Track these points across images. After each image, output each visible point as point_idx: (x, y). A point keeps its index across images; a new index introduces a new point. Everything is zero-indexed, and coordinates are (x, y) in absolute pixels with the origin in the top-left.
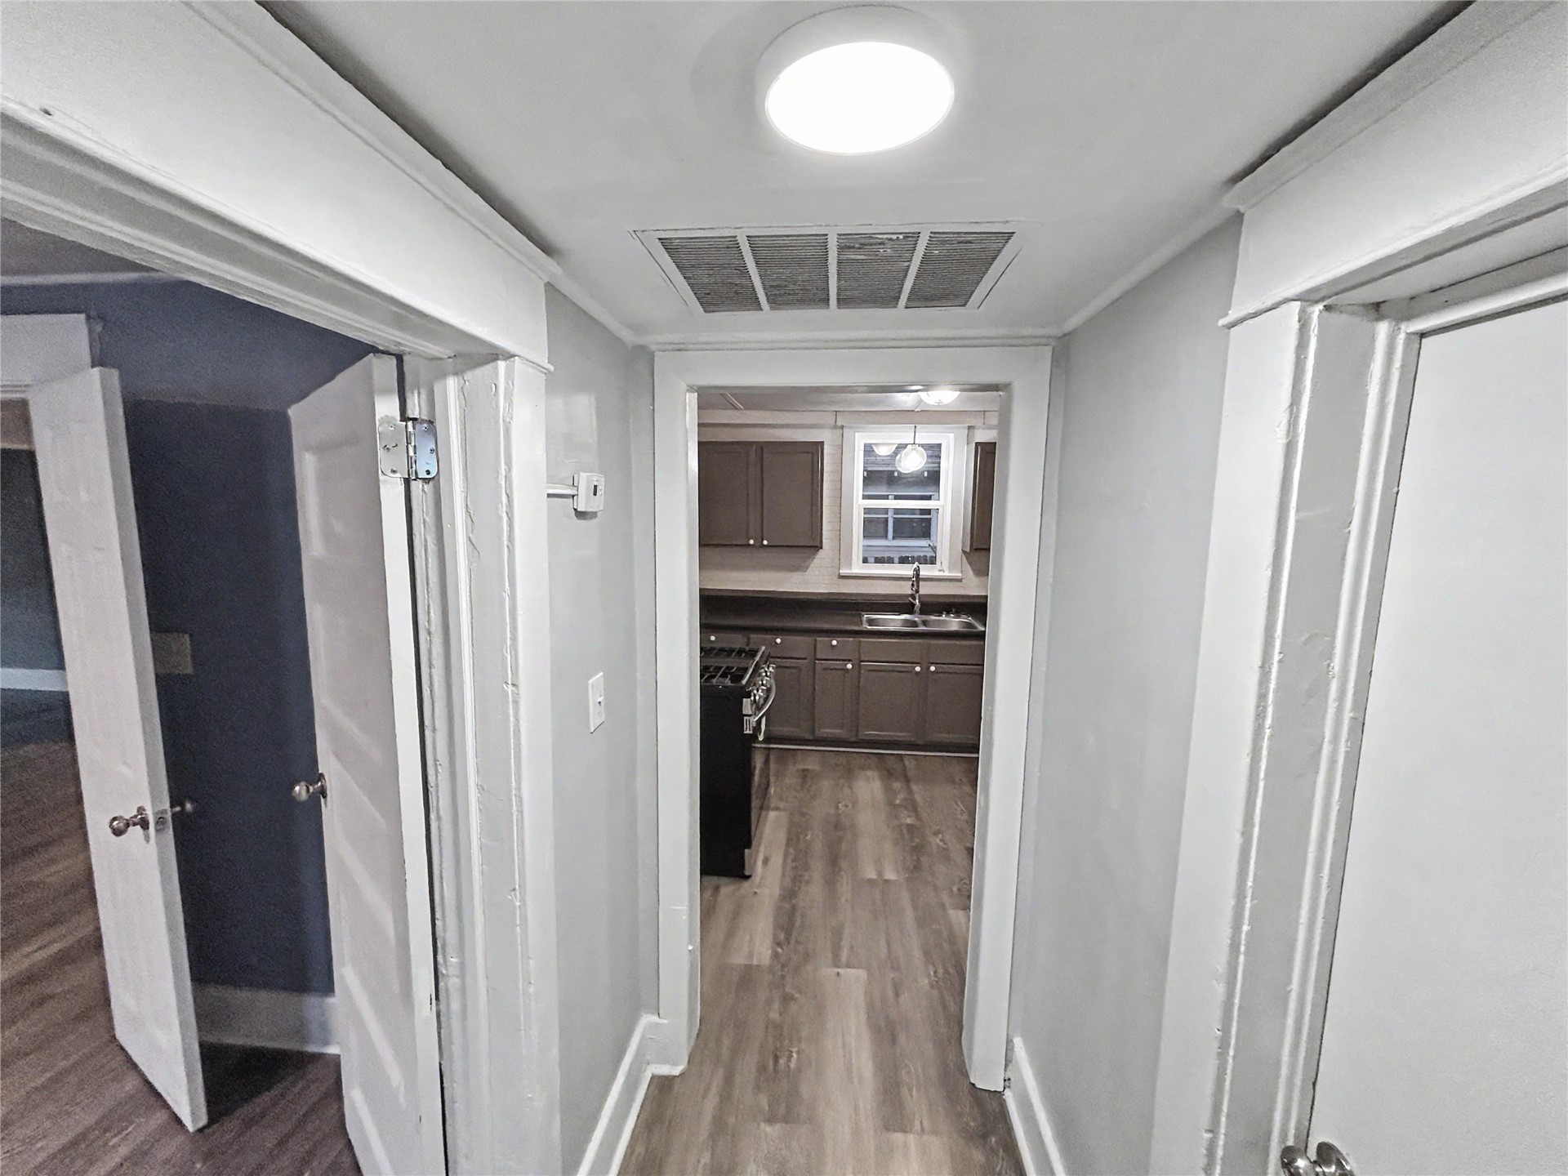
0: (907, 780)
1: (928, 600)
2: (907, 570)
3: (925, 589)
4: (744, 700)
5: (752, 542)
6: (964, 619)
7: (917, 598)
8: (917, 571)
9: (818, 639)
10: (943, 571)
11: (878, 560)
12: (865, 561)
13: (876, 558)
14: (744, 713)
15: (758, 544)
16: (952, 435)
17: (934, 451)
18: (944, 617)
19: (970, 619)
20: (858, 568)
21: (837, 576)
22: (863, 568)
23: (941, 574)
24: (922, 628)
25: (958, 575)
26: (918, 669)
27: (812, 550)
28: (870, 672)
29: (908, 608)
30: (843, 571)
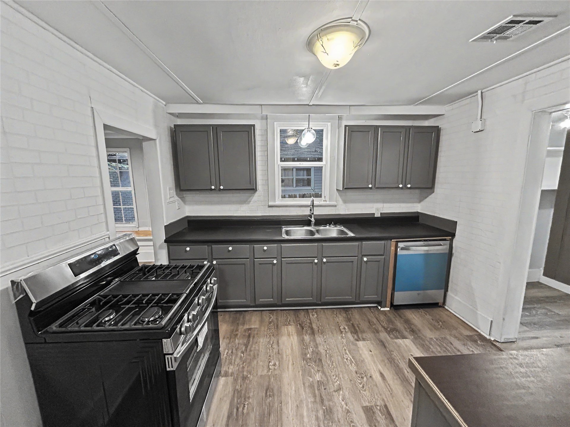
0: (313, 333)
1: (319, 217)
2: (307, 201)
3: (318, 212)
4: (164, 340)
5: (213, 187)
6: (339, 228)
7: (313, 217)
8: (313, 201)
9: (255, 246)
10: (326, 201)
11: (290, 196)
12: (284, 197)
13: (289, 195)
14: (165, 352)
15: (218, 189)
16: (329, 124)
17: (319, 133)
18: (328, 227)
19: (342, 228)
20: (279, 201)
21: (267, 207)
22: (281, 201)
23: (325, 203)
24: (317, 236)
25: (334, 203)
26: (316, 261)
27: (252, 191)
28: (288, 264)
29: (308, 223)
30: (271, 203)
